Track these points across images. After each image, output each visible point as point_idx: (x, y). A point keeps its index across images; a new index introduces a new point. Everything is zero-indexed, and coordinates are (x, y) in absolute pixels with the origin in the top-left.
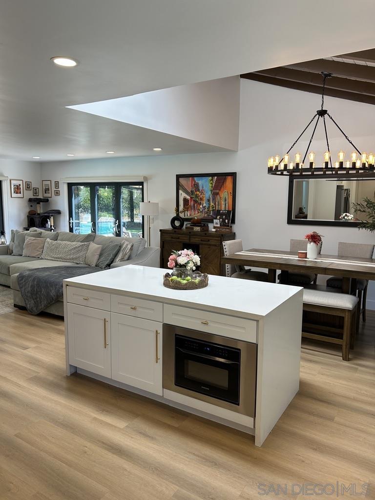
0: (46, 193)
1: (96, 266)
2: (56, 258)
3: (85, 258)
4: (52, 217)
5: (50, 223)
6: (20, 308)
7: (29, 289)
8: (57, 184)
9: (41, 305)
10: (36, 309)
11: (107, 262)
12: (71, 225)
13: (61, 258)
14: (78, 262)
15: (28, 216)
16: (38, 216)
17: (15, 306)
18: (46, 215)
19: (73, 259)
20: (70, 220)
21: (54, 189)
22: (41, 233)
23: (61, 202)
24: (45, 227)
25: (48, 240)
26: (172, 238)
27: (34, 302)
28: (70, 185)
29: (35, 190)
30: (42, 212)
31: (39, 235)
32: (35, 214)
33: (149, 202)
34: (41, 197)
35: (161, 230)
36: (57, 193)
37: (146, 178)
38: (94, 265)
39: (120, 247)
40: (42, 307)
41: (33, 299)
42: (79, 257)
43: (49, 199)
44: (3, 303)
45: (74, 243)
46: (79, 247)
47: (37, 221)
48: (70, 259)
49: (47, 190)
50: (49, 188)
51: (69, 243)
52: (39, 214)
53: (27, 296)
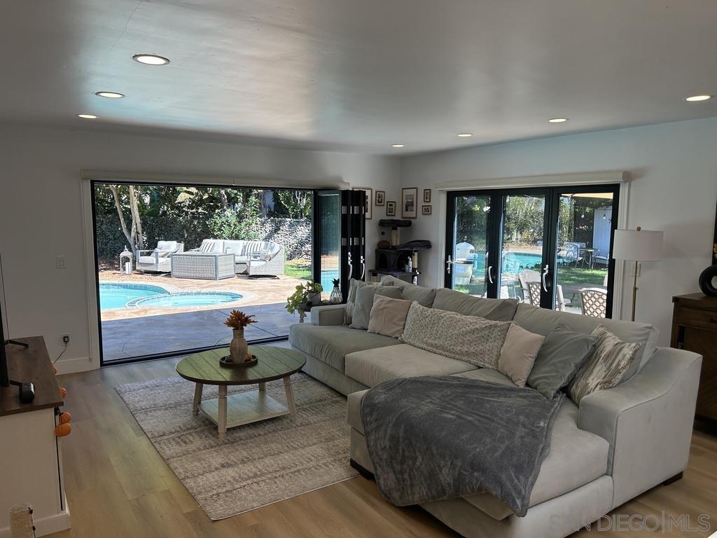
0: (407, 210)
1: (527, 384)
2: (432, 346)
3: (499, 355)
4: (416, 254)
5: (412, 263)
6: (363, 474)
7: (387, 443)
8: (428, 194)
9: (413, 494)
10: (401, 498)
11: (561, 383)
12: (449, 268)
13: (441, 347)
14: (481, 364)
15: (376, 251)
16: (393, 251)
17: (354, 464)
18: (406, 249)
19: (468, 354)
20: (447, 259)
21: (421, 203)
22: (401, 290)
23: (434, 227)
24: (404, 271)
25: (415, 303)
27: (397, 479)
28: (451, 196)
29: (390, 205)
30: (398, 244)
31: (399, 293)
32: (388, 248)
33: (639, 229)
34: (398, 217)
35: (676, 300)
36: (427, 211)
37: (628, 176)
38: (521, 385)
39: (594, 346)
40: (415, 499)
41: (394, 472)
42: (482, 353)
43: (413, 221)
44: (331, 444)
45: (470, 318)
46: (483, 329)
47: (392, 259)
48: (462, 353)
49: (409, 206)
50: (413, 202)
51: (459, 316)
52: (394, 248)
53: (381, 459)
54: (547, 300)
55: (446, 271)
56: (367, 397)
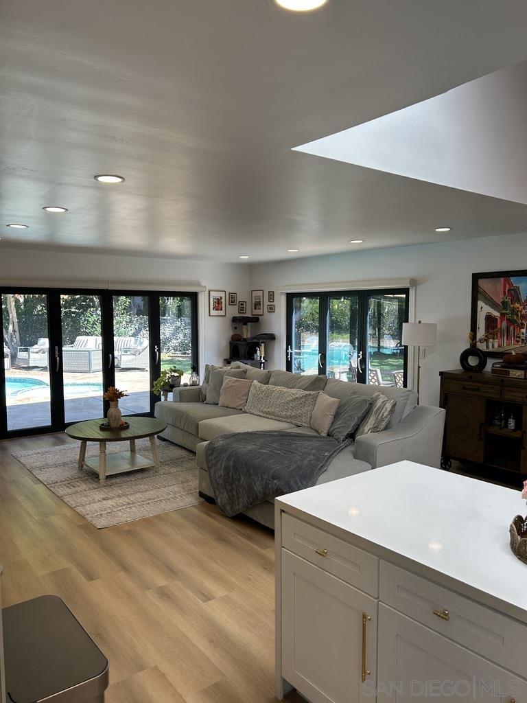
0: (255, 309)
1: (328, 435)
2: (267, 413)
3: (311, 417)
4: (263, 345)
5: (260, 353)
6: (207, 500)
7: (222, 472)
8: (271, 296)
9: (239, 504)
10: (231, 509)
11: (348, 430)
12: (289, 356)
13: (272, 413)
14: (299, 424)
15: (230, 342)
16: (243, 343)
17: (201, 495)
18: (254, 341)
19: (291, 417)
20: (287, 349)
21: (266, 302)
22: (245, 372)
23: (277, 323)
24: (253, 359)
25: (255, 382)
26: (464, 388)
27: (228, 496)
28: (290, 297)
29: (242, 304)
30: (249, 336)
31: (243, 375)
32: (240, 340)
33: (420, 322)
34: (248, 314)
35: (441, 374)
36: (272, 309)
37: (414, 282)
38: (325, 434)
39: (370, 404)
40: (240, 507)
41: (227, 491)
42: (301, 416)
43: (260, 317)
44: (185, 485)
45: (294, 391)
46: (301, 398)
47: (242, 350)
48: (287, 418)
49: (257, 305)
50: (260, 302)
51: (285, 390)
52: (245, 340)
53: (218, 485)
54: (361, 377)
55: (287, 359)
56: (209, 444)
